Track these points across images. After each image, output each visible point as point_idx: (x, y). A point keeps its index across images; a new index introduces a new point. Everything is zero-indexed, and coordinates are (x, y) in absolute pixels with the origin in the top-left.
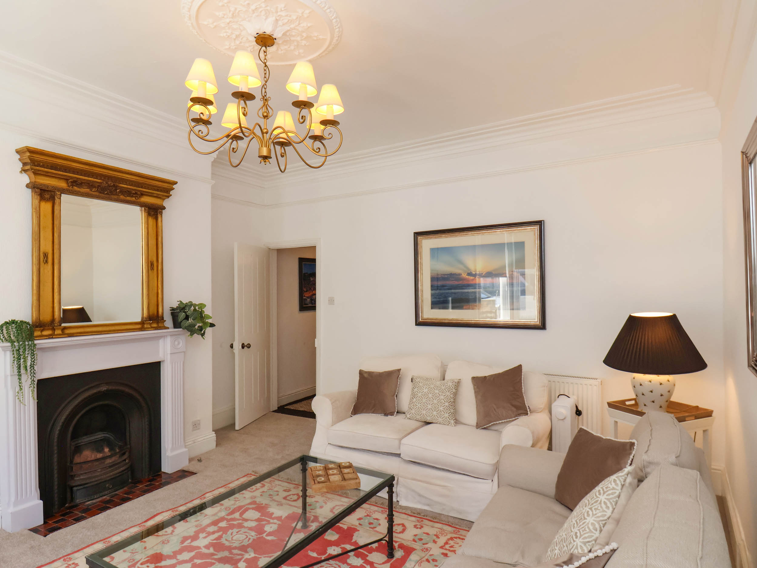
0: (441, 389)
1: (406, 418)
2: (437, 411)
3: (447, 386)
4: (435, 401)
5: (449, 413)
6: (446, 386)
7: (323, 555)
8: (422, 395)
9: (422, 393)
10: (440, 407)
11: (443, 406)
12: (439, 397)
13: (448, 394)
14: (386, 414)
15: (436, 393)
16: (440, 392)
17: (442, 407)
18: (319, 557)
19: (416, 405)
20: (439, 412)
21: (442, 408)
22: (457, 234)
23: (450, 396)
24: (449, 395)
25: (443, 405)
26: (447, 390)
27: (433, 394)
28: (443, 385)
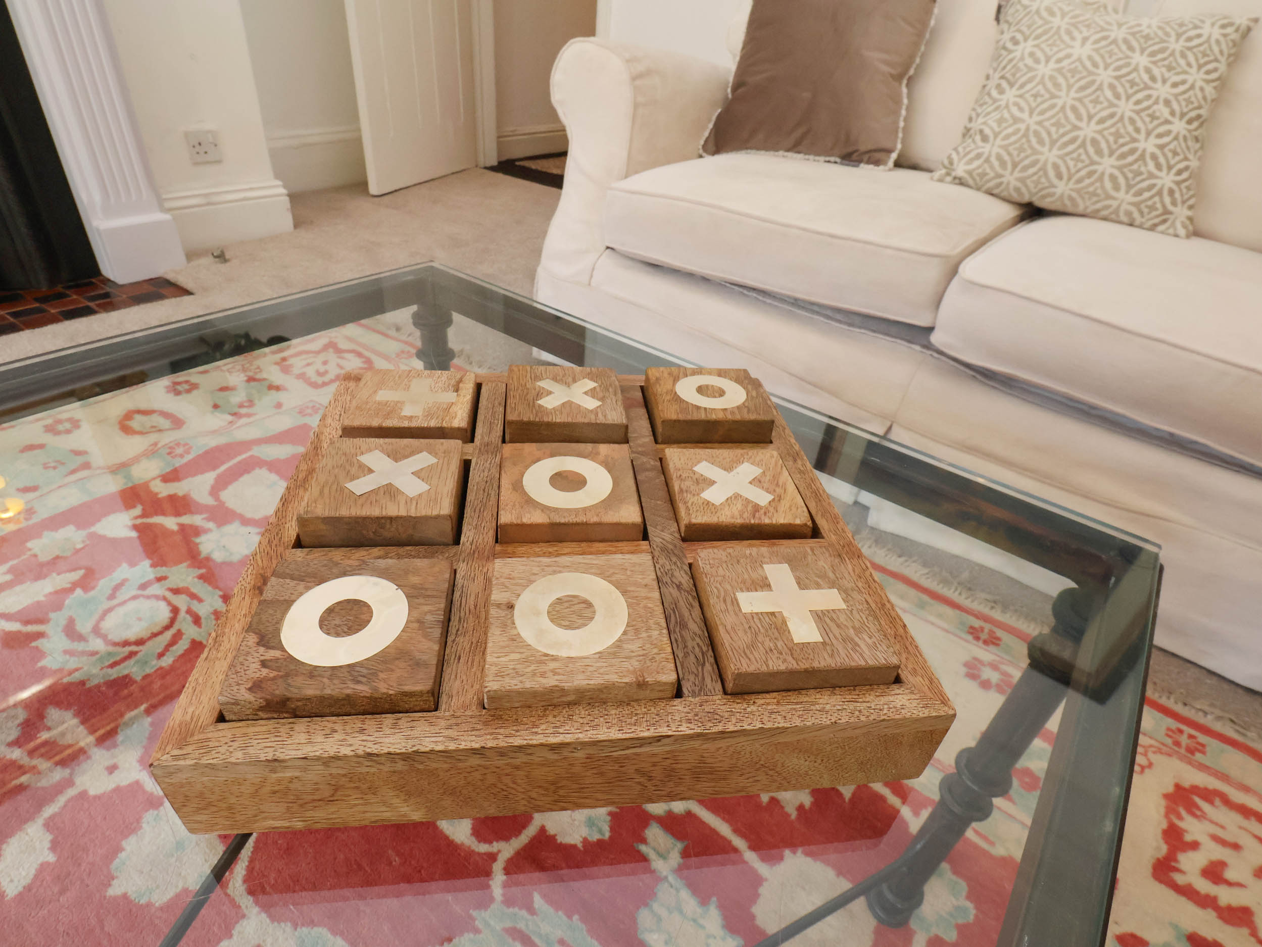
0: (1162, 50)
1: (949, 179)
2: (1123, 156)
3: (1196, 42)
4: (1126, 108)
5: (1179, 173)
6: (1189, 39)
7: (507, 838)
8: (1059, 70)
9: (1059, 61)
10: (1142, 136)
11: (1160, 136)
12: (1147, 87)
13: (1196, 77)
14: (854, 156)
15: (1136, 69)
16: (1154, 63)
17: (1153, 140)
18: (483, 848)
19: (1016, 120)
20: (1130, 159)
21: (1149, 145)
23: (1202, 89)
24: (1199, 83)
25: (1161, 129)
26: (1191, 58)
27: (1118, 69)
28: (1179, 36)
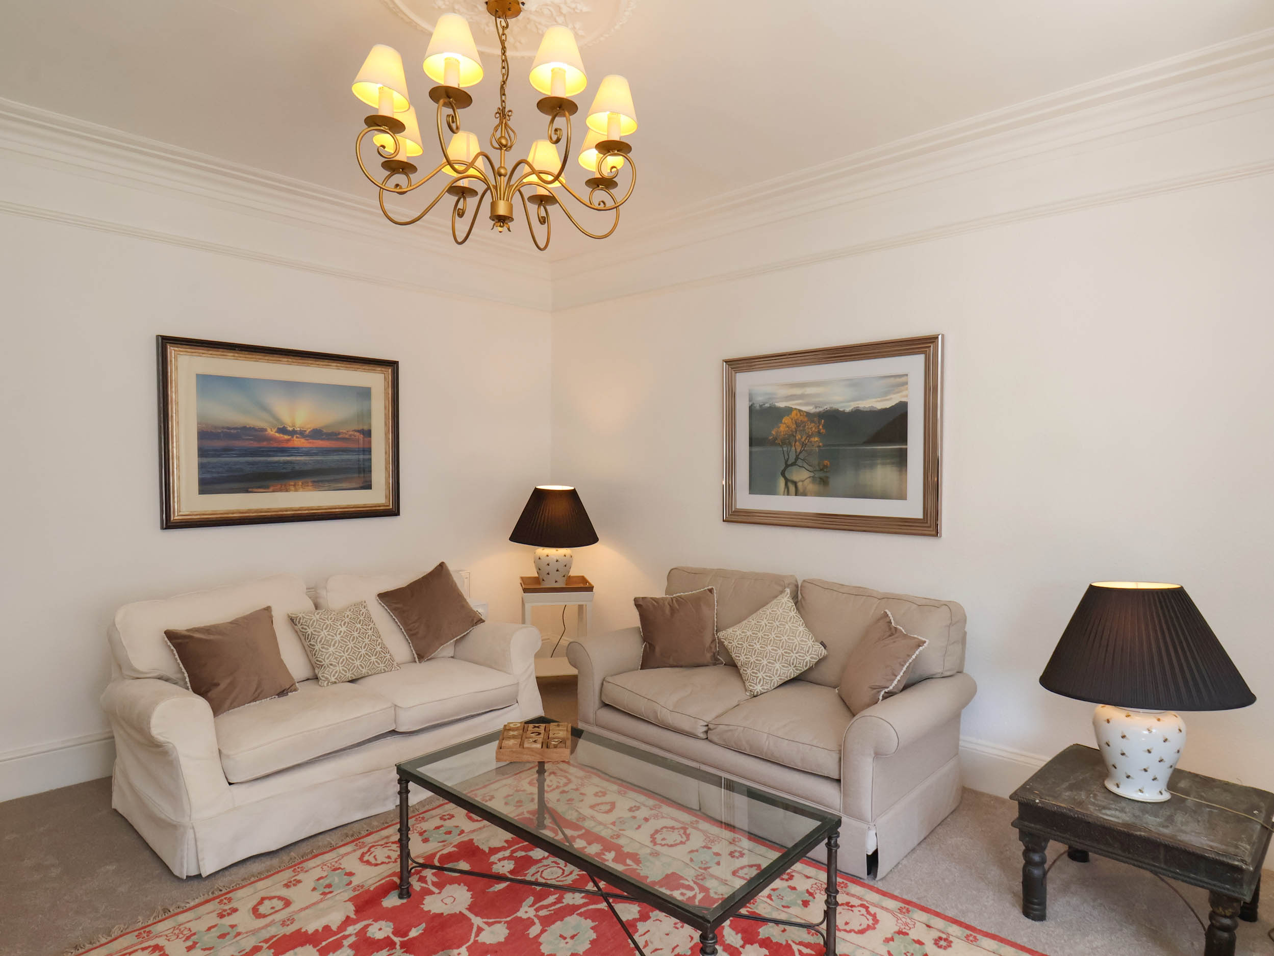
14: (284, 692)
22: (261, 357)
